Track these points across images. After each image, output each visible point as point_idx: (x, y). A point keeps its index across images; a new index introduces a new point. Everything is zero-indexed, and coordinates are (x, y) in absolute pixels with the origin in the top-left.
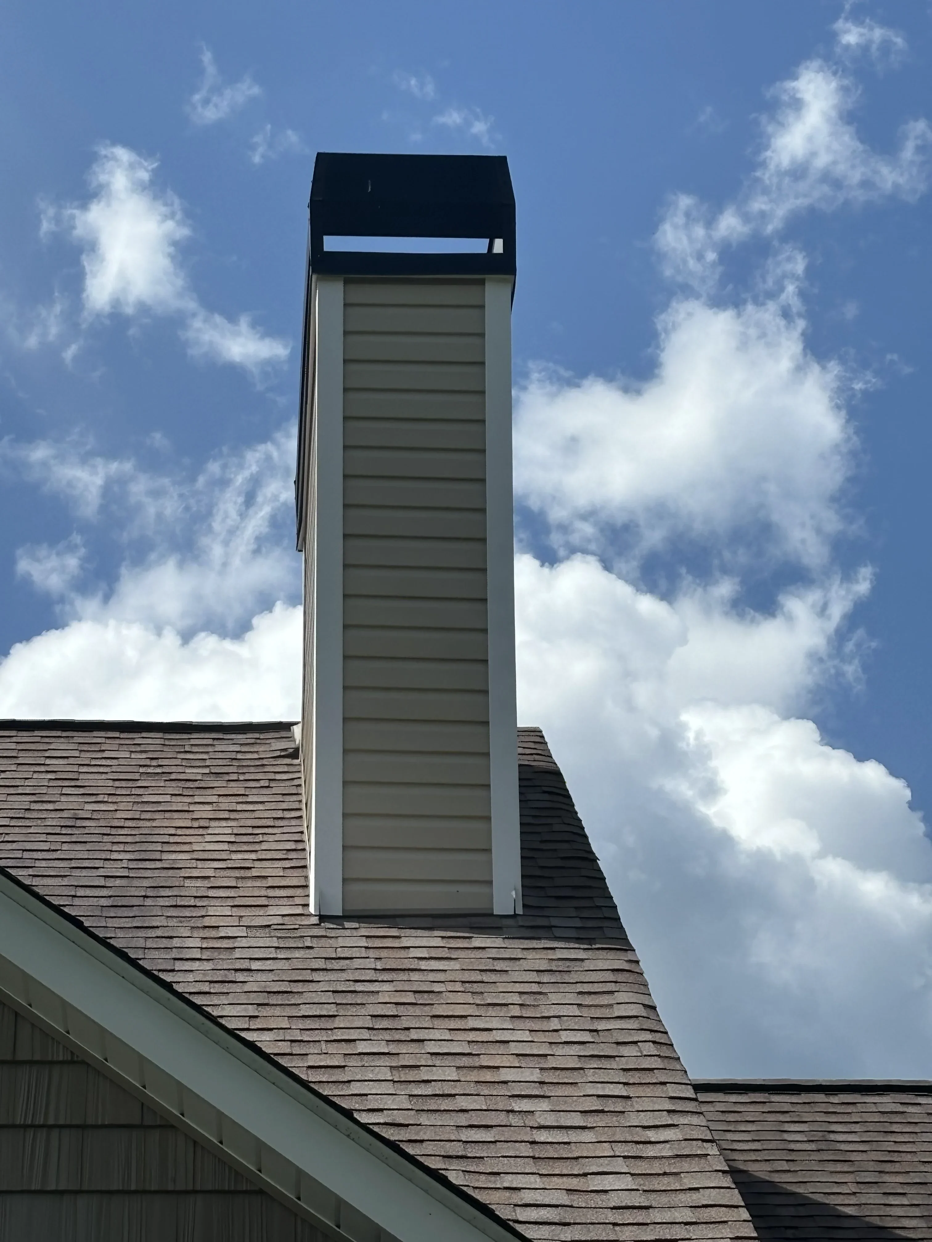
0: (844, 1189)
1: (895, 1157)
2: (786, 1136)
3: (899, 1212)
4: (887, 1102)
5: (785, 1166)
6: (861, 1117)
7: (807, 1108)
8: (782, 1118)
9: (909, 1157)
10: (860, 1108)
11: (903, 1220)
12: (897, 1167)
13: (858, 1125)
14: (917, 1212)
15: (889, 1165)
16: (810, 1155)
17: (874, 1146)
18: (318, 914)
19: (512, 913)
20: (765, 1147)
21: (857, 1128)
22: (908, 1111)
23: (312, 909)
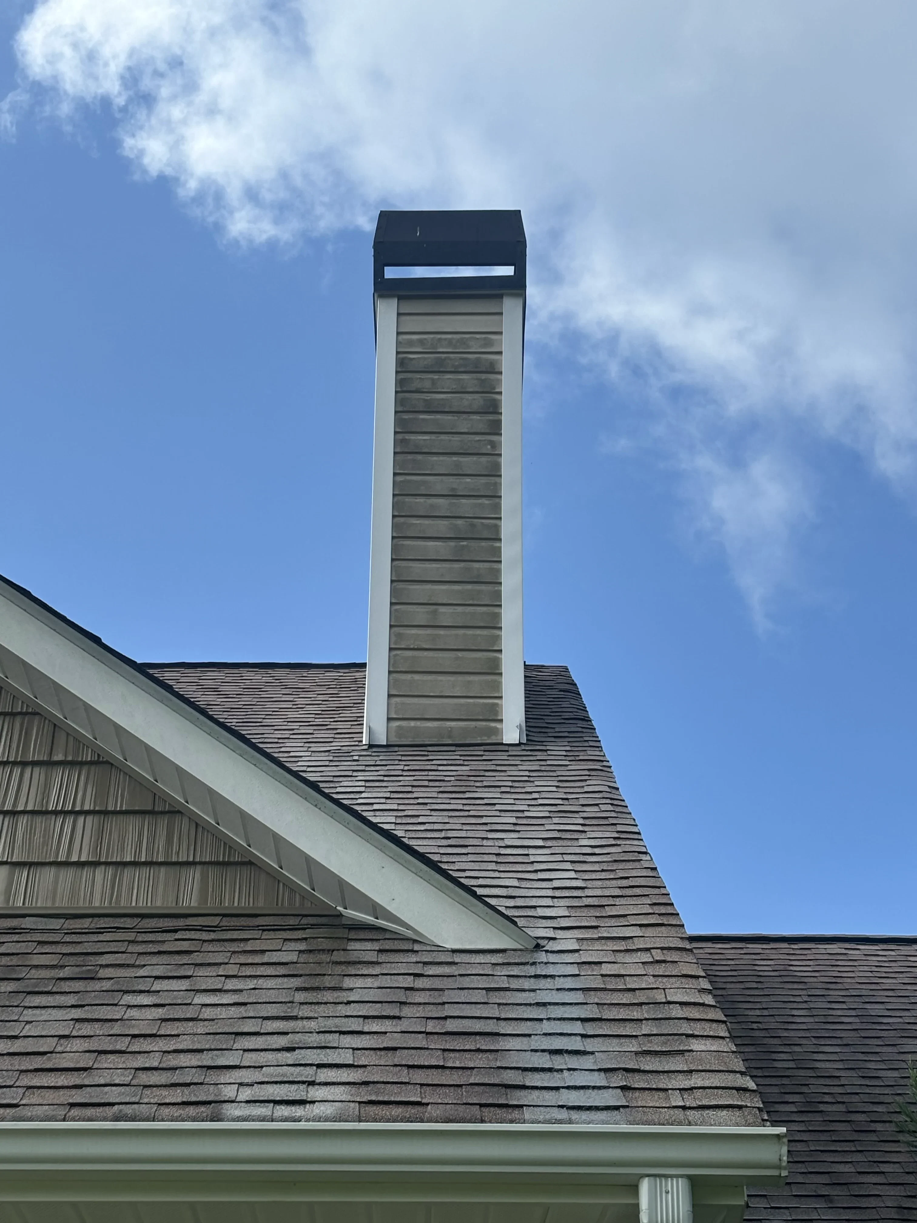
0: (798, 999)
1: (838, 980)
2: (757, 968)
3: (839, 1013)
4: (834, 948)
5: (755, 985)
6: (814, 957)
7: (774, 951)
8: (754, 957)
9: (849, 980)
10: (814, 951)
11: (843, 1018)
12: (839, 986)
13: (812, 961)
14: (853, 1013)
15: (834, 985)
16: (773, 979)
17: (823, 974)
18: (368, 743)
19: (518, 742)
20: (740, 974)
21: (811, 963)
22: (849, 953)
23: (364, 743)
